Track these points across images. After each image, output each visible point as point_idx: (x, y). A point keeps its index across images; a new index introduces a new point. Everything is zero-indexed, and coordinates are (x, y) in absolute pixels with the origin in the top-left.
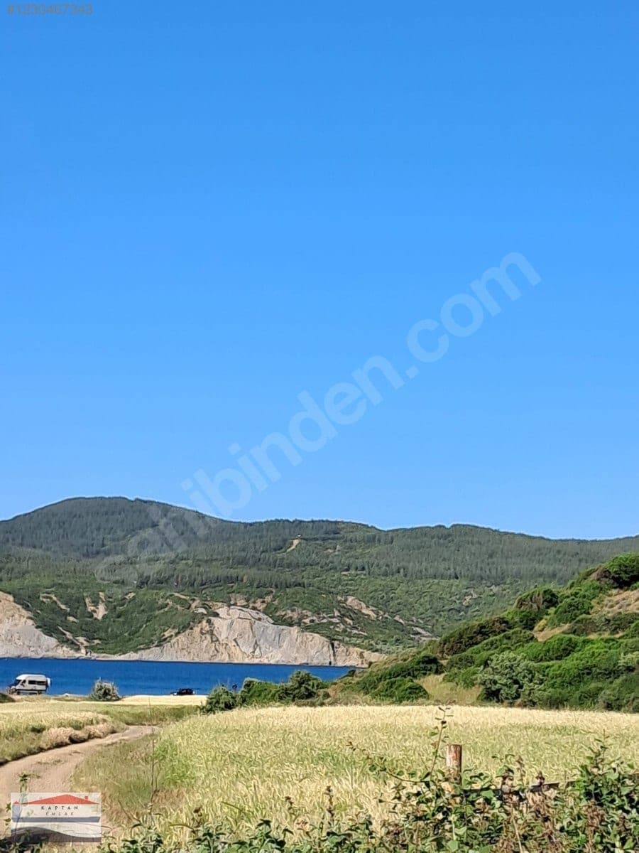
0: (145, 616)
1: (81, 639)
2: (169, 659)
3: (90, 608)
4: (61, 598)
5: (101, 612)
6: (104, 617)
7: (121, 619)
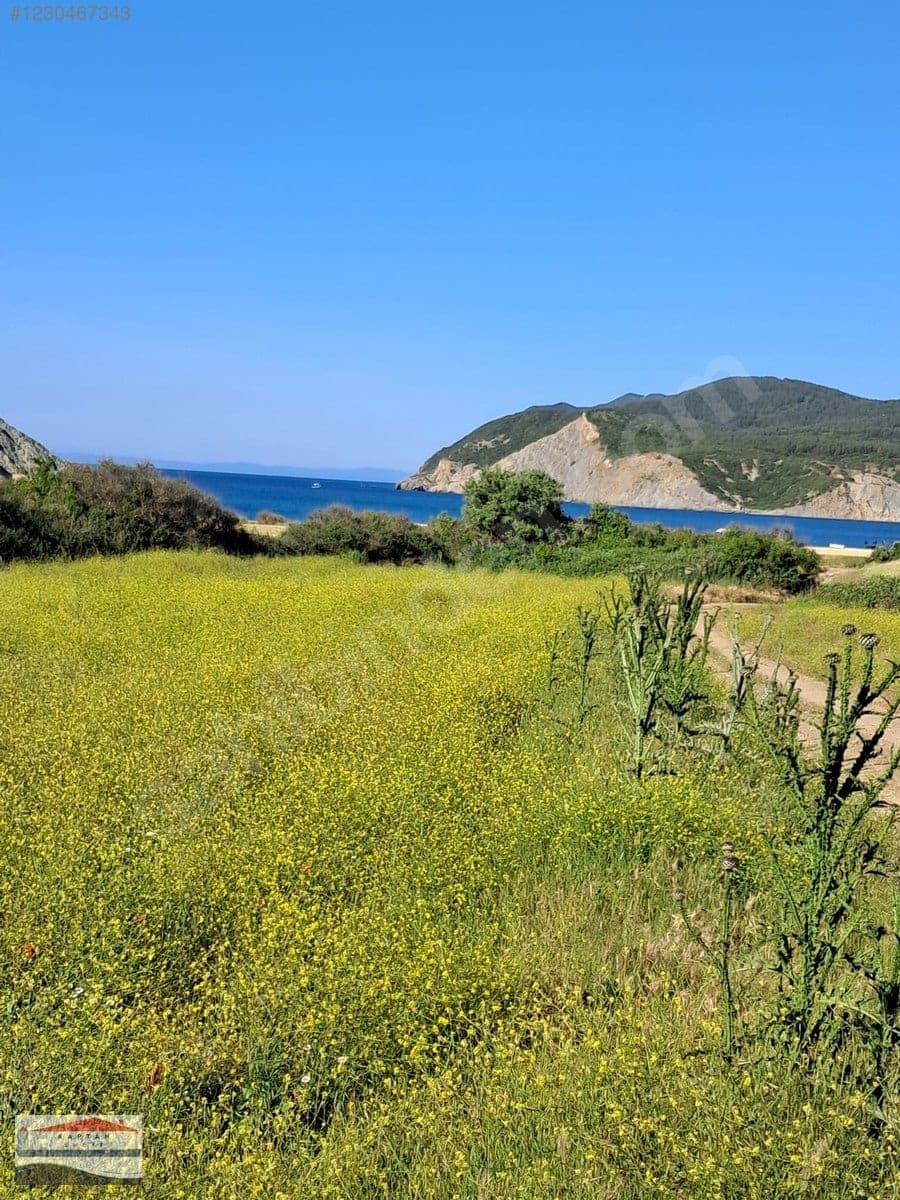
0: (791, 479)
1: (737, 497)
2: (810, 516)
3: (745, 472)
4: (721, 462)
5: (754, 475)
6: (757, 479)
7: (770, 481)
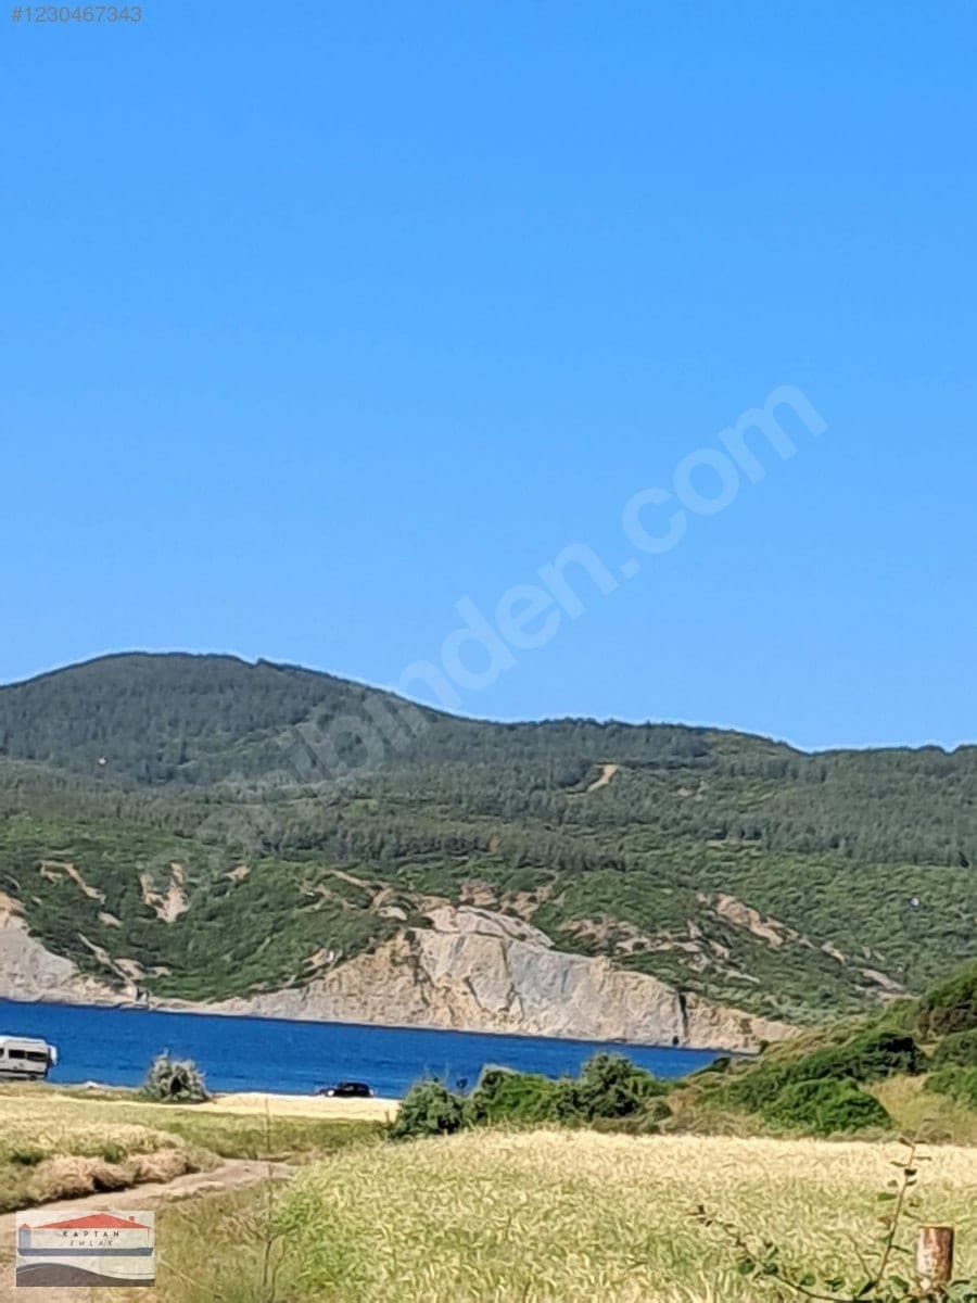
0: (269, 919)
1: (128, 965)
2: (318, 1017)
3: (150, 898)
4: (85, 870)
5: (173, 906)
6: (181, 917)
7: (215, 924)
